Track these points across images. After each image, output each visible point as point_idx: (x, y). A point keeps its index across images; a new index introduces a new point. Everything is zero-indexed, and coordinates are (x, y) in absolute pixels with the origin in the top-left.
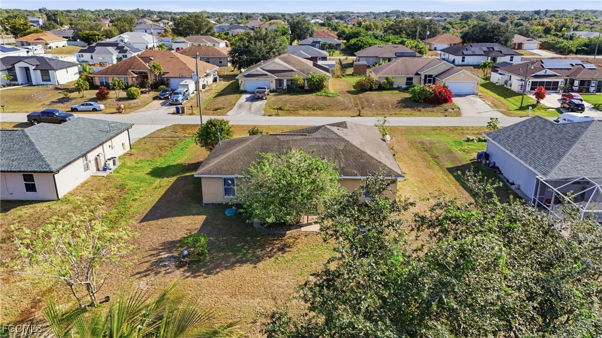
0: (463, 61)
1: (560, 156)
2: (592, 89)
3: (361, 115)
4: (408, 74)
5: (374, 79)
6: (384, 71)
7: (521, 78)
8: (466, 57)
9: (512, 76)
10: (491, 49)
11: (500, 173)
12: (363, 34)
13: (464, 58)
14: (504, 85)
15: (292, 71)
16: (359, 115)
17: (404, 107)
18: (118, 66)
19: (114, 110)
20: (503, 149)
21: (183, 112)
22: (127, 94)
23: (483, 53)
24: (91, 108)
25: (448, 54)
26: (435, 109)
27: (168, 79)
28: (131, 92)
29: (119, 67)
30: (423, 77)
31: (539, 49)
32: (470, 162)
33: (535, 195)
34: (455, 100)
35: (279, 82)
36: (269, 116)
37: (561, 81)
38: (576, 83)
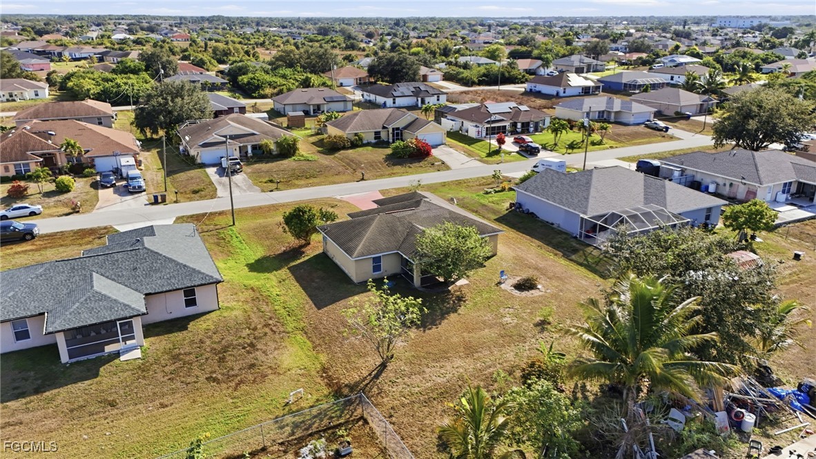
0: (394, 103)
1: (587, 199)
2: (532, 129)
3: (365, 178)
4: (376, 128)
5: (345, 137)
6: (353, 124)
7: (474, 125)
8: (397, 99)
9: (464, 122)
10: (418, 89)
11: (537, 217)
12: (251, 69)
13: (394, 100)
14: (458, 131)
15: (253, 134)
16: (363, 179)
17: (394, 165)
18: (6, 148)
19: (67, 210)
20: (539, 198)
21: (164, 200)
22: (56, 186)
23: (412, 94)
24: (27, 211)
25: (374, 96)
26: (421, 164)
27: (92, 159)
28: (63, 183)
29: (8, 150)
30: (391, 131)
31: (443, 80)
32: (507, 212)
33: (581, 228)
34: (434, 152)
35: (242, 150)
36: (270, 191)
37: (507, 124)
38: (519, 125)
